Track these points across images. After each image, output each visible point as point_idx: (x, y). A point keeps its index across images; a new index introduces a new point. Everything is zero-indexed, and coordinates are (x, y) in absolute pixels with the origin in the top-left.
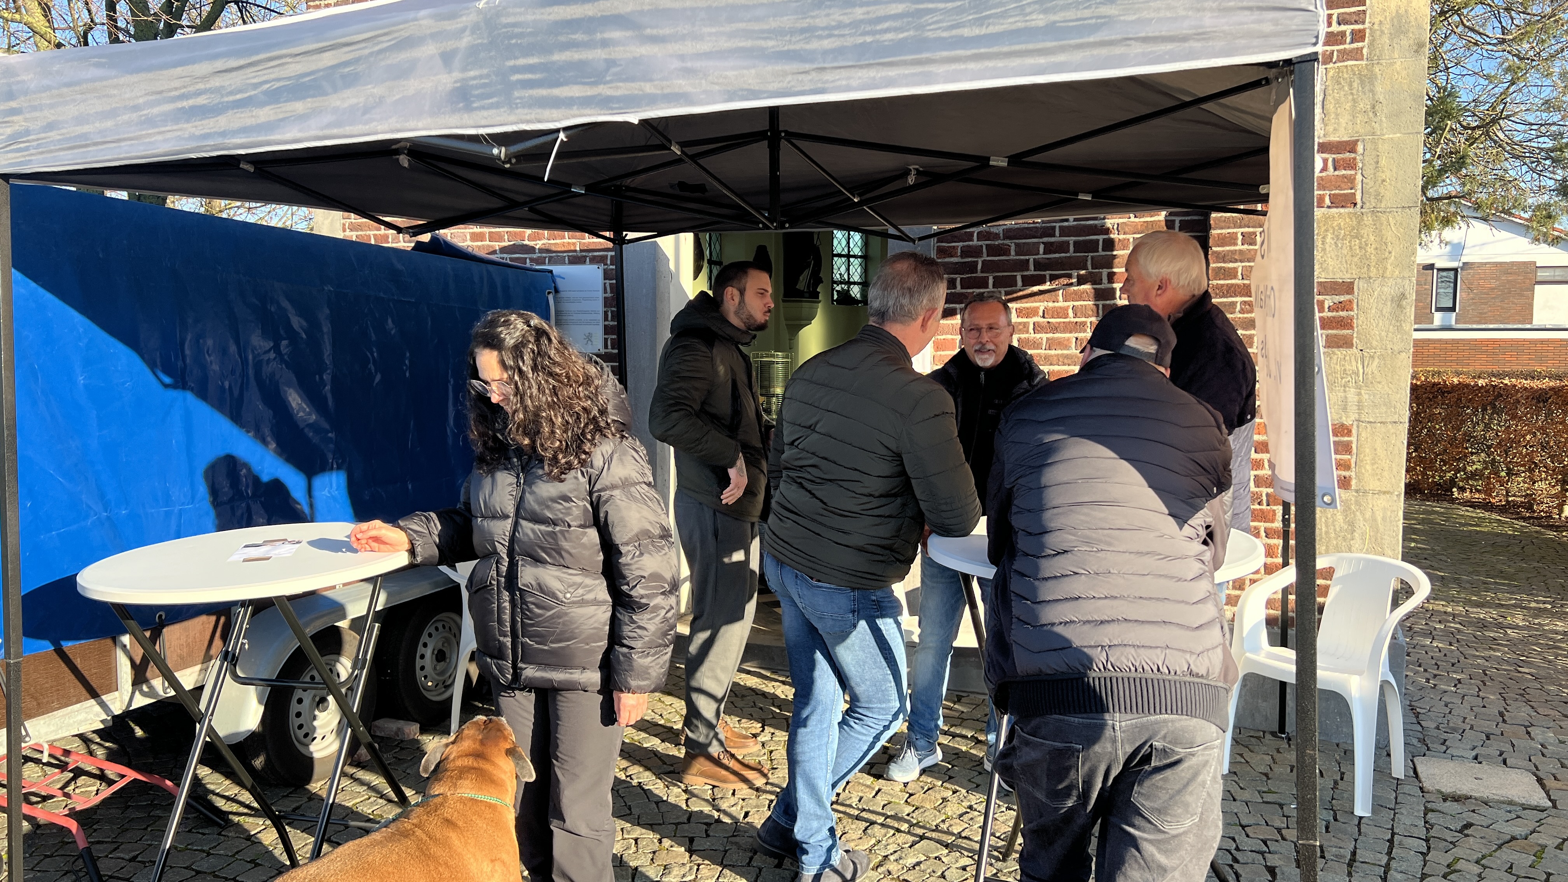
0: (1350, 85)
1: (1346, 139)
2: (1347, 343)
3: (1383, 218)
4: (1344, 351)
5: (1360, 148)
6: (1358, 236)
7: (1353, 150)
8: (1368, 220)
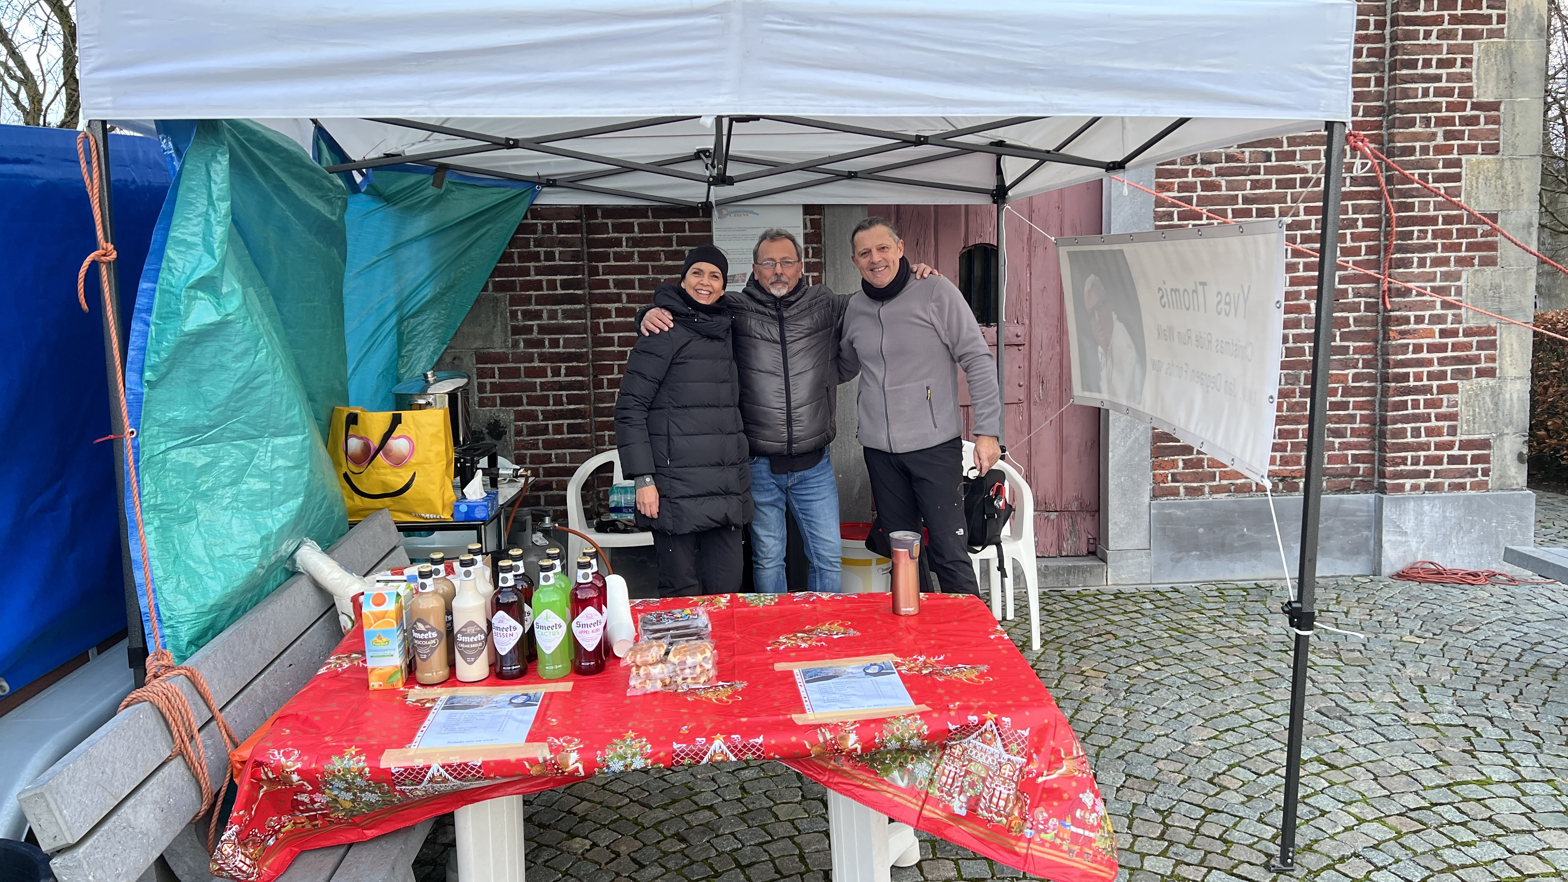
0: (1495, 57)
1: (1492, 100)
2: (1491, 262)
3: (1518, 163)
4: (1492, 268)
5: (1502, 107)
6: (1501, 178)
7: (1498, 110)
8: (1507, 164)
